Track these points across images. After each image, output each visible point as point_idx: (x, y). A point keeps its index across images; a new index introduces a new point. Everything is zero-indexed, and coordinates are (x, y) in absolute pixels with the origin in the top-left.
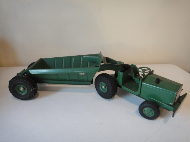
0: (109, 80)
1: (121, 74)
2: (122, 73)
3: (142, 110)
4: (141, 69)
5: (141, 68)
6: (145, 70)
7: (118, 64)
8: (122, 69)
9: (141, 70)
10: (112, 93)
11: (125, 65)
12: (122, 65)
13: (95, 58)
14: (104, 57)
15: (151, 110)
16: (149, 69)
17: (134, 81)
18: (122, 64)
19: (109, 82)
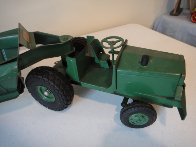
0: (51, 81)
1: (72, 62)
2: (75, 59)
3: (127, 119)
4: (107, 42)
5: (105, 40)
6: (113, 43)
7: (63, 42)
8: (72, 49)
9: (107, 44)
10: (65, 102)
11: (75, 39)
12: (70, 41)
13: (12, 38)
14: (30, 33)
15: (143, 117)
16: (120, 39)
17: (98, 66)
18: (70, 39)
19: (53, 84)
